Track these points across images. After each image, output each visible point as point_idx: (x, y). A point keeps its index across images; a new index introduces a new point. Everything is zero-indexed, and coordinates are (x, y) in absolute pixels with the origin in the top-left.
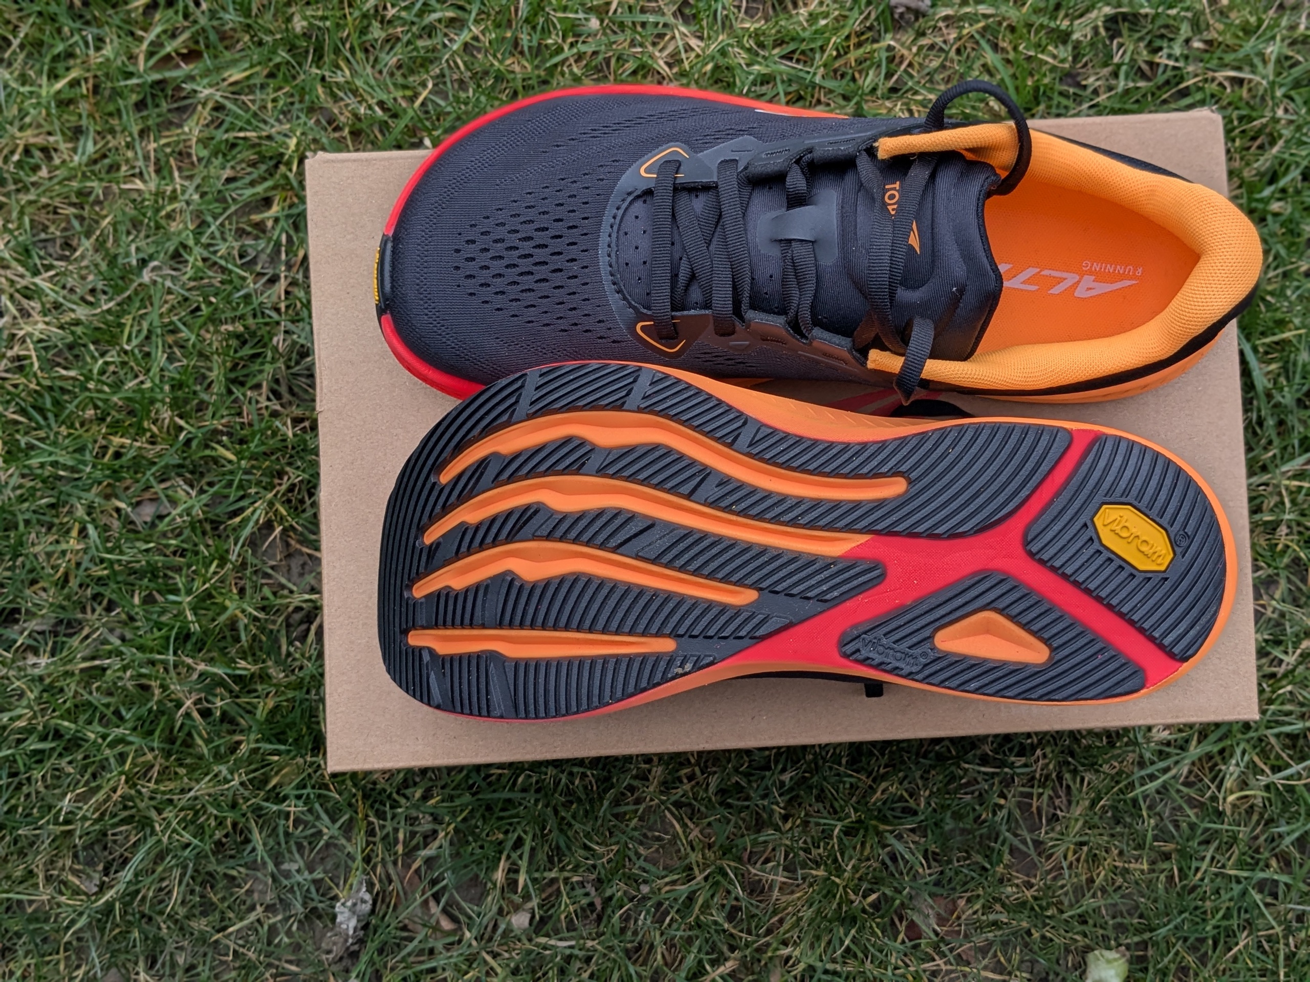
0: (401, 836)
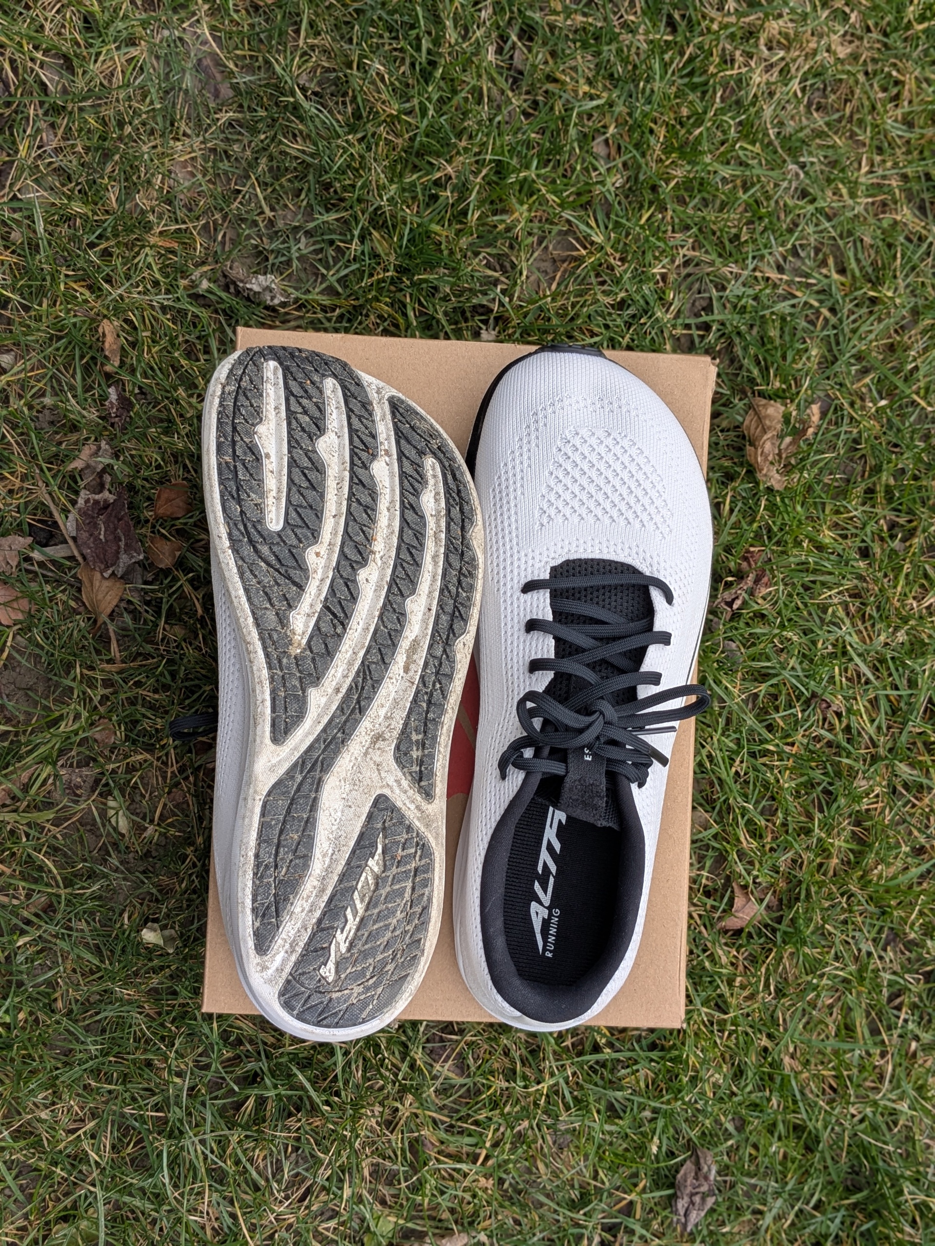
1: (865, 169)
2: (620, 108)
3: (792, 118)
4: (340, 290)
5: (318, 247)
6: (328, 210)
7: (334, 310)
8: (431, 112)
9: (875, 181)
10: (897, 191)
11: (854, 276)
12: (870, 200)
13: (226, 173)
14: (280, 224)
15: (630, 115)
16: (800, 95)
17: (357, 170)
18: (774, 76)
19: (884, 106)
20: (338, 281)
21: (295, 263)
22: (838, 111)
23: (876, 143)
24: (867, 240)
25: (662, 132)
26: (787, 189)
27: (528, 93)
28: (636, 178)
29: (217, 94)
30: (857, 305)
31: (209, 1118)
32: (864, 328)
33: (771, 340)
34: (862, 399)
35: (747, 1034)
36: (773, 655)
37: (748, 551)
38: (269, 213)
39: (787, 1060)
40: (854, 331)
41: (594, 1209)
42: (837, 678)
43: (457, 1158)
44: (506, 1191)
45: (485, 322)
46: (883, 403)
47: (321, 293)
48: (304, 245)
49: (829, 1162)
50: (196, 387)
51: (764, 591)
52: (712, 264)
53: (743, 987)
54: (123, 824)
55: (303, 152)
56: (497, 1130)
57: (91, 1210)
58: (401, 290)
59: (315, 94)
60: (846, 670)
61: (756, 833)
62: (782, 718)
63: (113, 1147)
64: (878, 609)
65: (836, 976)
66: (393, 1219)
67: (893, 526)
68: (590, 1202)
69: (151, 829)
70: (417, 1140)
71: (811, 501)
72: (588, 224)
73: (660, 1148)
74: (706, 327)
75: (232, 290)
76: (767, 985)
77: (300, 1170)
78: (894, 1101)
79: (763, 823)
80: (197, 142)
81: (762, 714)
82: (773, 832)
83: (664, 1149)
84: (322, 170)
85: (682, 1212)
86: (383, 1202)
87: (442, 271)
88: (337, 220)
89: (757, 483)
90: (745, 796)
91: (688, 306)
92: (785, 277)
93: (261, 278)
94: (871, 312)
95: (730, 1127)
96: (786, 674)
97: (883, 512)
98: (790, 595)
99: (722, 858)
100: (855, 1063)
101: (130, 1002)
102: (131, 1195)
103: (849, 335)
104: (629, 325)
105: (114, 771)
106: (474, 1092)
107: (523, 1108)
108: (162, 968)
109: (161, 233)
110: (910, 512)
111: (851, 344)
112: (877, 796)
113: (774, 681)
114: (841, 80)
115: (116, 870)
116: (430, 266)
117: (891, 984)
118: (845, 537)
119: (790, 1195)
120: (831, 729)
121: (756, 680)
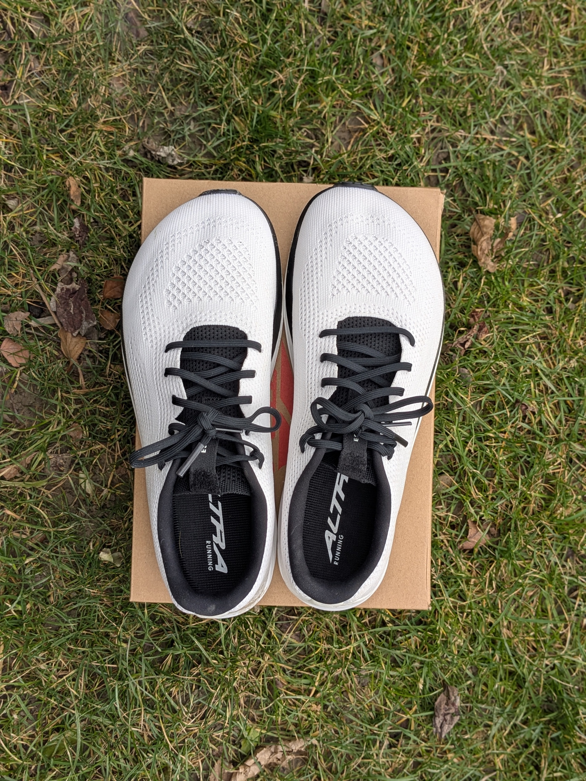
1: (546, 67)
2: (389, 34)
3: (499, 36)
4: (215, 154)
5: (201, 128)
6: (207, 105)
7: (211, 167)
8: (269, 41)
9: (554, 74)
10: (568, 81)
11: (540, 136)
12: (550, 87)
13: (144, 83)
14: (177, 114)
15: (395, 38)
16: (503, 21)
17: (224, 79)
18: (487, 10)
19: (558, 26)
20: (214, 148)
21: (187, 138)
22: (529, 31)
23: (552, 50)
24: (549, 113)
25: (416, 48)
26: (496, 82)
27: (330, 27)
28: (400, 79)
29: (138, 35)
30: (542, 154)
31: (144, 667)
32: (547, 168)
33: (488, 178)
34: (547, 214)
35: (479, 615)
36: (491, 376)
37: (474, 311)
38: (171, 108)
39: (505, 631)
40: (540, 170)
41: (384, 724)
42: (533, 390)
43: (298, 692)
44: (329, 713)
45: (305, 171)
46: (559, 215)
47: (204, 156)
48: (193, 127)
49: (532, 694)
50: (128, 217)
51: (485, 336)
52: (448, 131)
53: (475, 585)
54: (89, 488)
55: (191, 69)
56: (323, 675)
57: (73, 725)
58: (253, 153)
59: (198, 32)
60: (539, 385)
61: (481, 488)
62: (498, 416)
63: (87, 686)
64: (559, 346)
65: (535, 578)
66: (258, 730)
67: (568, 293)
68: (382, 719)
69: (106, 491)
70: (272, 681)
71: (515, 279)
72: (370, 109)
73: (424, 685)
74: (446, 170)
75: (149, 156)
76: (491, 584)
77: (200, 700)
78: (573, 656)
79: (487, 482)
80: (125, 65)
81: (485, 412)
82: (493, 488)
83: (427, 686)
84: (202, 80)
85: (438, 725)
86: (253, 720)
87: (279, 140)
88: (213, 110)
89: (480, 269)
90: (475, 466)
91: (435, 157)
92: (495, 138)
93: (166, 148)
94: (552, 158)
95: (469, 673)
96: (499, 388)
97: (561, 284)
98: (502, 339)
99: (461, 505)
100: (548, 632)
101: (94, 597)
102: (97, 715)
103: (537, 173)
104: (396, 171)
105: (82, 456)
106: (307, 651)
107: (339, 661)
108: (113, 576)
109: (104, 122)
110: (578, 284)
111: (539, 179)
112: (560, 464)
113: (491, 393)
114: (530, 11)
115: (85, 516)
116: (271, 137)
117: (570, 583)
118: (537, 301)
119: (508, 715)
120: (530, 423)
121: (481, 392)
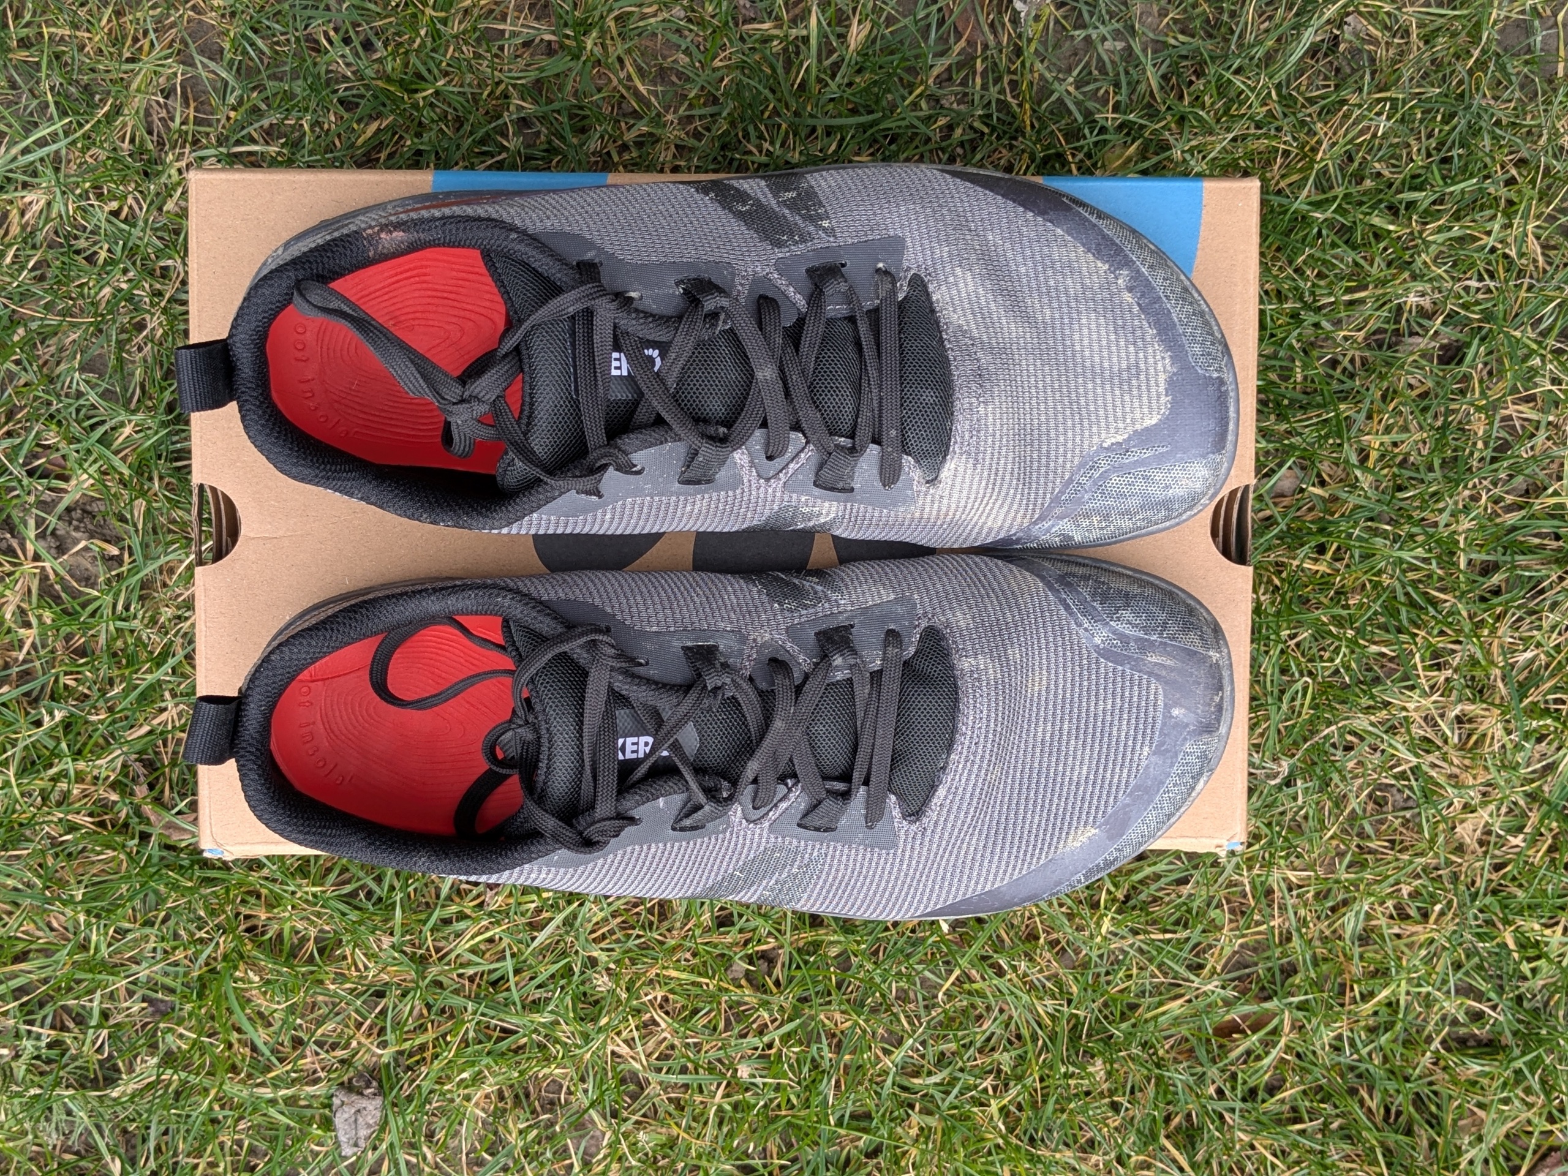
0: (978, 80)
